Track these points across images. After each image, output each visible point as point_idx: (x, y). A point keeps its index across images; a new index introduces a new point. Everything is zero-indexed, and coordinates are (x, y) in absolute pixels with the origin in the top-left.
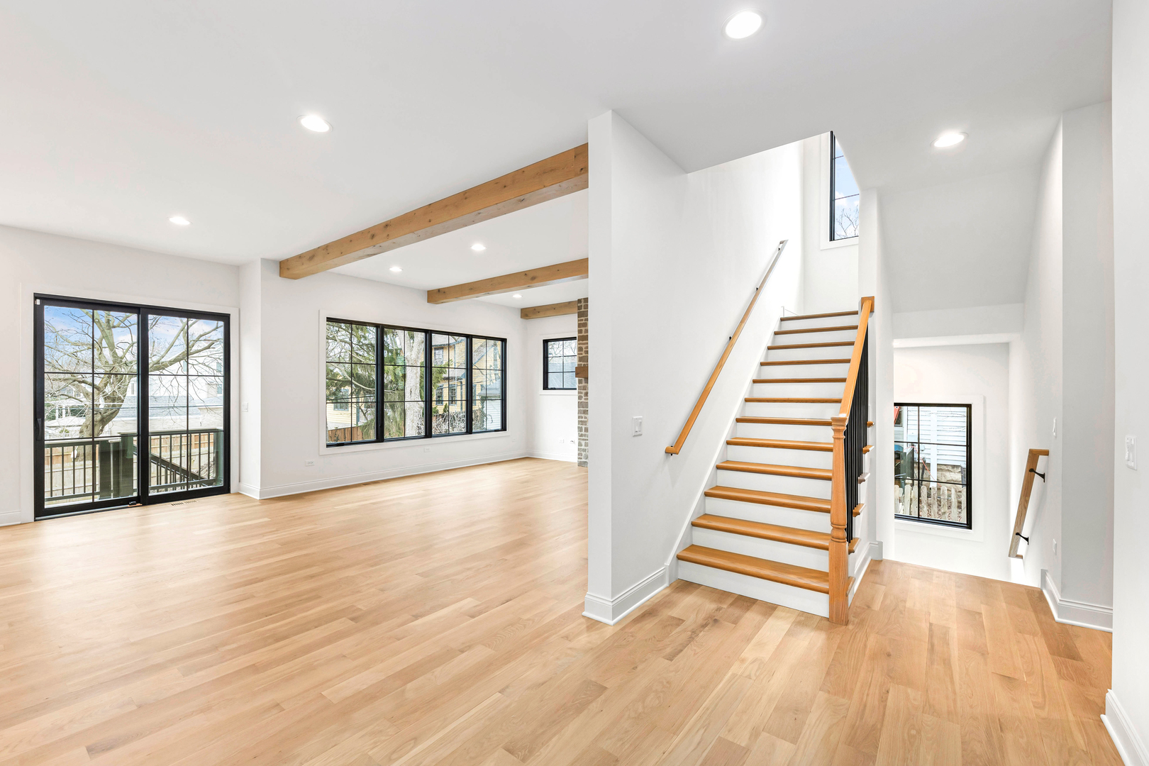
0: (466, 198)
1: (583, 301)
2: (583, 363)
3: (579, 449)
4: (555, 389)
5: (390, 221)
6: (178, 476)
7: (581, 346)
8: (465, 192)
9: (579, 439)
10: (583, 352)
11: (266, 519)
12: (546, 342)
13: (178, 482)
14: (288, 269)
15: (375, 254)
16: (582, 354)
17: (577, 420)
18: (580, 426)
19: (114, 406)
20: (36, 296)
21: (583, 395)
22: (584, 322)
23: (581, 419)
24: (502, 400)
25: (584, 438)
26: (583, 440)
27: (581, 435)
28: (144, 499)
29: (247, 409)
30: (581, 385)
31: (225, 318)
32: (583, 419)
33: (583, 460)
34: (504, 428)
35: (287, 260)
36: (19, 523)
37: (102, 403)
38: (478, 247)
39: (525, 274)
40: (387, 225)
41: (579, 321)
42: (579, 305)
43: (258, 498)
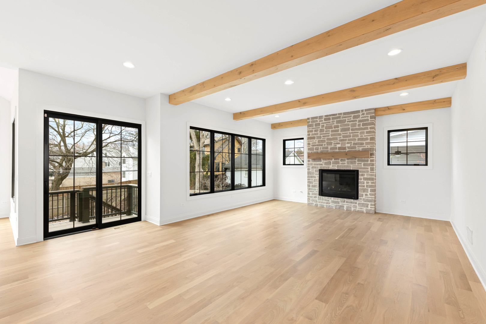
0: (329, 36)
1: (310, 119)
2: (311, 151)
3: (308, 196)
4: (290, 165)
5: (255, 62)
6: (110, 210)
7: (309, 142)
8: (329, 32)
9: (308, 191)
10: (311, 146)
11: (172, 241)
12: (284, 141)
13: (110, 213)
14: (175, 99)
15: (235, 85)
16: (310, 146)
17: (307, 181)
18: (309, 184)
19: (67, 172)
20: (46, 112)
21: (310, 168)
22: (311, 129)
23: (309, 181)
24: (263, 170)
25: (311, 190)
26: (311, 191)
27: (310, 189)
28: (100, 226)
29: (151, 175)
30: (309, 163)
31: (138, 127)
32: (311, 181)
33: (311, 202)
34: (264, 184)
35: (174, 94)
36: (36, 242)
37: (61, 171)
38: (289, 82)
39: (299, 101)
40: (252, 65)
41: (308, 129)
42: (308, 121)
43: (159, 225)
